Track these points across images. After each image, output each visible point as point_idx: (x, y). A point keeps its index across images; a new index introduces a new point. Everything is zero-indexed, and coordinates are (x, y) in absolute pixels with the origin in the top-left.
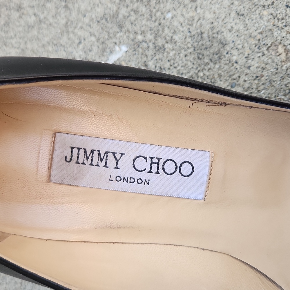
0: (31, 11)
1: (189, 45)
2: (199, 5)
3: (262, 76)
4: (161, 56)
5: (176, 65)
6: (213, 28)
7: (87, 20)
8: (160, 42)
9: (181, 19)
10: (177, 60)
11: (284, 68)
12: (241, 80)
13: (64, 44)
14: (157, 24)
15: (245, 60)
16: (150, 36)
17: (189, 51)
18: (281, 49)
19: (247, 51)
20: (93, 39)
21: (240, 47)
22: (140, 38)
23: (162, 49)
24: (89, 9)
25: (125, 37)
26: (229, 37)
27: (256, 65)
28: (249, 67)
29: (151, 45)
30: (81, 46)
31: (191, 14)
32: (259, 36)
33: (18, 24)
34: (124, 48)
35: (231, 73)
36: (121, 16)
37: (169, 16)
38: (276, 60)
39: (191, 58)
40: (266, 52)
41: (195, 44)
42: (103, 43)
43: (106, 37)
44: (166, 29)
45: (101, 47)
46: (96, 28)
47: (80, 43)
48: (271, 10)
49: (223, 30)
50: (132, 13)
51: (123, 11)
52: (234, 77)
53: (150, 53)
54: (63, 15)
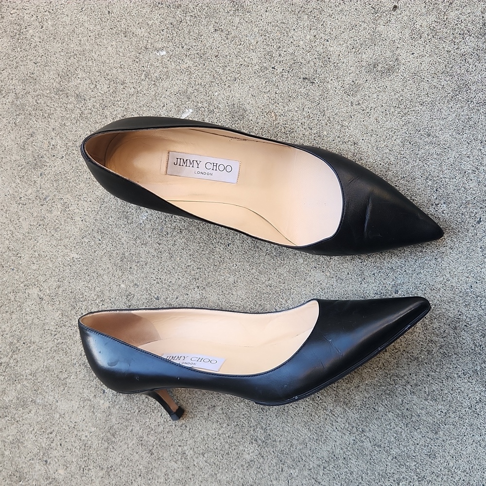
0: (131, 86)
1: (227, 111)
2: (232, 90)
3: (264, 128)
4: (212, 116)
5: (220, 121)
6: (239, 102)
7: (168, 93)
8: (211, 108)
9: (223, 96)
10: (221, 118)
11: (274, 124)
12: (254, 129)
13: (153, 106)
14: (209, 98)
15: (256, 119)
16: (205, 105)
17: (227, 113)
18: (273, 115)
19: (257, 115)
20: (172, 104)
21: (253, 112)
22: (200, 105)
23: (212, 112)
24: (170, 87)
25: (191, 104)
26: (248, 107)
27: (262, 122)
28: (258, 123)
29: (206, 109)
30: (164, 108)
31: (228, 94)
32: (263, 108)
33: (122, 92)
34: (191, 111)
35: (249, 126)
36: (188, 92)
37: (217, 94)
38: (271, 120)
39: (228, 117)
40: (266, 116)
41: (231, 110)
42: (178, 107)
43: (180, 104)
44: (215, 101)
45: (177, 109)
46: (173, 98)
47: (164, 106)
48: (268, 95)
49: (245, 103)
50: (195, 91)
51: (190, 90)
52: (250, 128)
53: (206, 114)
54: (153, 90)
